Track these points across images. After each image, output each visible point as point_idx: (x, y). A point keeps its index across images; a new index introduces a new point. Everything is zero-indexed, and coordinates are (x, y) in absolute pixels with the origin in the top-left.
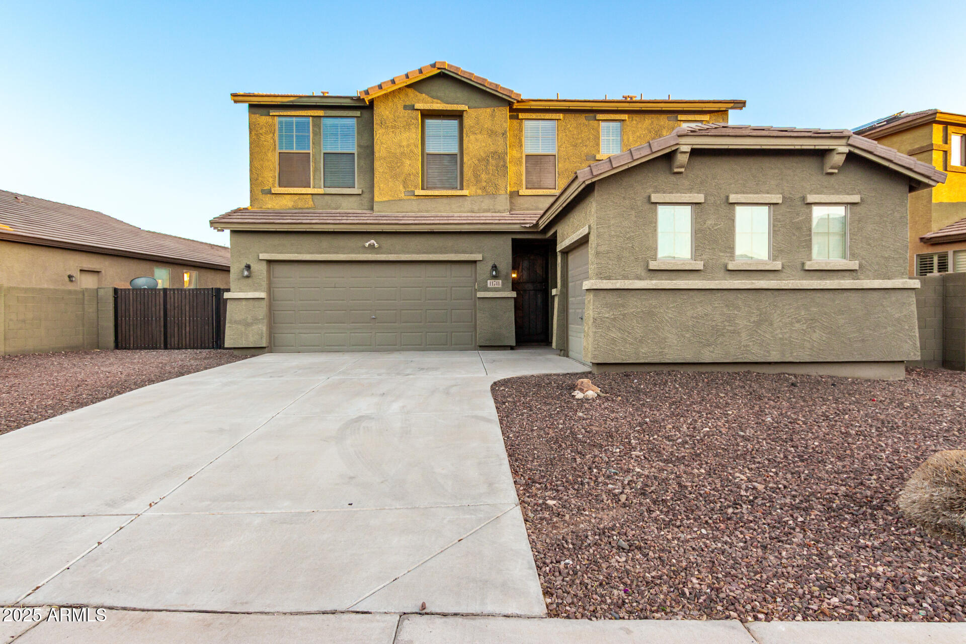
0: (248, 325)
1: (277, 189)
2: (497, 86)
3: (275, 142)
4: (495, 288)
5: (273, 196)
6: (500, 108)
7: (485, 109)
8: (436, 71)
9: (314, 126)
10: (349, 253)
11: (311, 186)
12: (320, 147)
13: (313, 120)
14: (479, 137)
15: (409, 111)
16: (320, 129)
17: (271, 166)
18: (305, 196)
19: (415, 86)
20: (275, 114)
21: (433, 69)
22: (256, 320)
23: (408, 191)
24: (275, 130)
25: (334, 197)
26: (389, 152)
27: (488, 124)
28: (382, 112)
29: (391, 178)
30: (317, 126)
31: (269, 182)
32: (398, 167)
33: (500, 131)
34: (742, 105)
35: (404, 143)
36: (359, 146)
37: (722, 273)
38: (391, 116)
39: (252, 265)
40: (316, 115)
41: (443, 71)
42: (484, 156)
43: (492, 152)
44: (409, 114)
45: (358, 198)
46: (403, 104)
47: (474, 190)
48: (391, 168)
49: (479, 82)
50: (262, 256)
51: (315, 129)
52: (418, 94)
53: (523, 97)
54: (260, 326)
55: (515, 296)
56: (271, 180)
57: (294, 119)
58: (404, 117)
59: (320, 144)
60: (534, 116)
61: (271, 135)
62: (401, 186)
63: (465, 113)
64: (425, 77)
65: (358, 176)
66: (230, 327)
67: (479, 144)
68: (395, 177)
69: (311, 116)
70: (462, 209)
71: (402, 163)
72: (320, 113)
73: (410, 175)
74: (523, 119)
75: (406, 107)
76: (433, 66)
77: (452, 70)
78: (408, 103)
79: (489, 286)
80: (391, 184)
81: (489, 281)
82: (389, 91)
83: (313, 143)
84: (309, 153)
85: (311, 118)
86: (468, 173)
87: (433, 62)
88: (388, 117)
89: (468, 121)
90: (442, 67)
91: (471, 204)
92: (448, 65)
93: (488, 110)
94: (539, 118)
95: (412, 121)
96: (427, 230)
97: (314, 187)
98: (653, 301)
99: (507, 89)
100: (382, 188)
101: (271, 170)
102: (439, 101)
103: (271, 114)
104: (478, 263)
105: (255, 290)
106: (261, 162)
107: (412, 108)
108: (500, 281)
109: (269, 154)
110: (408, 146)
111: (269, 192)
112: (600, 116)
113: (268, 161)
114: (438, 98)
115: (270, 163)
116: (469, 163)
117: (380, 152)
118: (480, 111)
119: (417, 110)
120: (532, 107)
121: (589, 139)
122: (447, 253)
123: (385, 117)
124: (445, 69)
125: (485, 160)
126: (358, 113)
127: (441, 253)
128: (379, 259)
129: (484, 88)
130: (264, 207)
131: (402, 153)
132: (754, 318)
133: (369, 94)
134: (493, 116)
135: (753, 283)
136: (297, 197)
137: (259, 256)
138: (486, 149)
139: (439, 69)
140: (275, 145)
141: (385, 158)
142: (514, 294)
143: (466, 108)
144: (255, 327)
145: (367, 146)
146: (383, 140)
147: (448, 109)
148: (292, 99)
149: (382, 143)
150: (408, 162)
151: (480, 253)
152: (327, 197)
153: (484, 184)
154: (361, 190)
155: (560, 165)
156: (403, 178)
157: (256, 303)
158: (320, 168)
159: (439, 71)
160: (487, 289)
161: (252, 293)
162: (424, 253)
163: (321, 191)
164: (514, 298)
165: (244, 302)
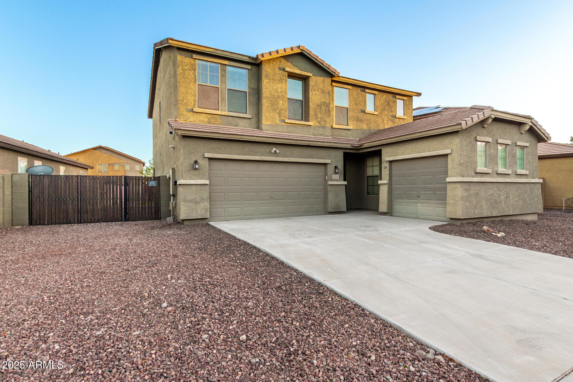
0: (197, 203)
1: (196, 109)
2: (329, 66)
3: (195, 77)
4: (336, 179)
5: (194, 114)
6: (327, 78)
7: (320, 78)
8: (299, 51)
9: (222, 70)
10: (261, 156)
11: (220, 110)
12: (226, 85)
13: (221, 66)
14: (317, 92)
15: (282, 71)
16: (225, 73)
17: (193, 93)
18: (216, 116)
19: (286, 57)
20: (196, 57)
21: (298, 49)
22: (202, 200)
23: (281, 120)
24: (195, 68)
25: (234, 118)
26: (271, 94)
27: (321, 86)
28: (266, 69)
29: (272, 110)
30: (223, 70)
31: (191, 103)
32: (276, 104)
33: (327, 91)
34: (419, 95)
35: (279, 90)
36: (249, 88)
37: (495, 175)
38: (272, 73)
39: (199, 161)
40: (224, 63)
41: (303, 51)
42: (319, 103)
43: (323, 102)
44: (281, 73)
45: (249, 120)
46: (279, 67)
47: (315, 123)
48: (272, 104)
49: (321, 62)
50: (206, 155)
51: (222, 72)
52: (286, 62)
53: (340, 75)
54: (205, 203)
55: (346, 184)
56: (192, 102)
57: (209, 64)
58: (279, 74)
59: (225, 82)
60: (339, 85)
61: (193, 72)
62: (278, 116)
63: (310, 78)
64: (293, 53)
65: (249, 107)
66: (184, 204)
67: (317, 96)
68: (274, 110)
69: (220, 64)
70: (309, 133)
71: (278, 102)
72: (226, 62)
73: (282, 109)
74: (334, 86)
75: (280, 69)
76: (299, 47)
77: (308, 52)
78: (281, 66)
79: (333, 178)
80: (272, 114)
81: (333, 175)
82: (274, 57)
83: (221, 82)
84: (218, 88)
85: (220, 65)
86: (311, 112)
87: (298, 45)
88: (270, 72)
89: (312, 82)
90: (303, 49)
91: (314, 130)
92: (306, 49)
93: (322, 78)
94: (341, 87)
95: (284, 77)
96: (306, 144)
97: (221, 111)
98: (478, 188)
99: (334, 69)
100: (267, 116)
101: (193, 96)
102: (297, 69)
103: (194, 57)
104: (328, 165)
105: (201, 179)
106: (186, 89)
107: (284, 70)
108: (338, 175)
109: (192, 85)
110: (281, 92)
111: (192, 111)
112: (367, 91)
113: (191, 89)
114: (297, 67)
115: (192, 90)
116: (312, 107)
117: (265, 93)
118: (318, 78)
119: (286, 71)
120: (340, 80)
121: (362, 101)
122: (313, 159)
123: (268, 73)
124: (304, 51)
125: (319, 106)
126: (249, 67)
127: (310, 158)
128: (279, 160)
129: (323, 66)
130: (188, 120)
131: (278, 96)
132: (505, 196)
133: (264, 57)
134: (323, 82)
135: (505, 180)
136: (210, 116)
137: (204, 155)
138: (320, 100)
139: (301, 50)
140: (196, 79)
141: (268, 98)
142: (345, 183)
143: (311, 75)
144: (202, 205)
145: (254, 88)
146: (268, 88)
147: (303, 74)
148: (211, 50)
149: (267, 88)
150: (281, 102)
151: (329, 159)
152: (229, 118)
153: (320, 120)
154: (251, 115)
155: (350, 114)
156: (278, 111)
157: (202, 187)
158: (226, 98)
159: (301, 51)
160: (332, 180)
161: (200, 180)
162: (303, 158)
163: (226, 113)
164: (345, 185)
165: (194, 187)
